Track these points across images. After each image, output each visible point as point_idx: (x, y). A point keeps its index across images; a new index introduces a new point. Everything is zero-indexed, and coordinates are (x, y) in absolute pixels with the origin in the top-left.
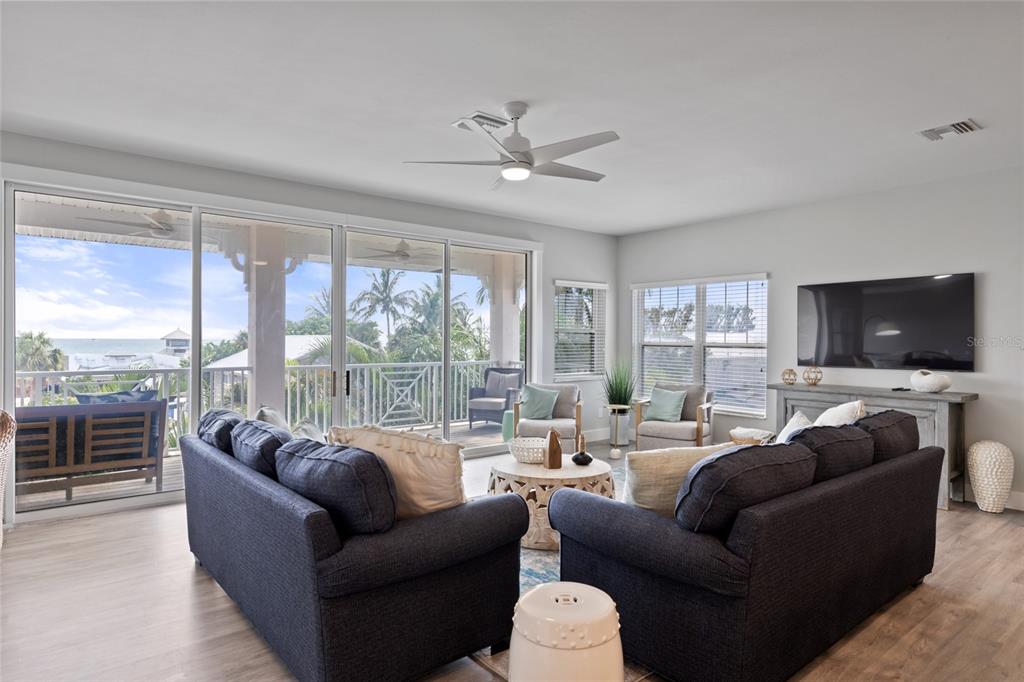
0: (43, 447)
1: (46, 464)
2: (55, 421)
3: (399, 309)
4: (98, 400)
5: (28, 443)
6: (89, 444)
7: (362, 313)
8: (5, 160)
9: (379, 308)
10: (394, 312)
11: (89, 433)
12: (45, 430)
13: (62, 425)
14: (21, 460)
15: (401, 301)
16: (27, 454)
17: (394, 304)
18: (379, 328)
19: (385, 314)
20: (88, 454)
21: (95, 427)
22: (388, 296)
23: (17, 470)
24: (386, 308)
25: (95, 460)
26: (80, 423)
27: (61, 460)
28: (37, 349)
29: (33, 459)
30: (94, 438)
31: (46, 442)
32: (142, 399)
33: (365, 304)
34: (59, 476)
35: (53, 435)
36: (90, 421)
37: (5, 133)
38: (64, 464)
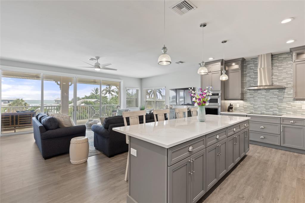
0: (8, 121)
1: (9, 125)
2: (11, 116)
3: (113, 93)
4: (21, 112)
5: (4, 120)
6: (19, 121)
7: (104, 94)
8: (1, 65)
9: (108, 93)
10: (111, 94)
11: (19, 118)
12: (9, 118)
13: (12, 117)
14: (3, 124)
15: (113, 91)
16: (4, 123)
17: (111, 92)
18: (108, 98)
19: (109, 94)
20: (18, 123)
21: (20, 117)
22: (110, 90)
23: (1, 126)
24: (109, 93)
25: (20, 124)
26: (17, 116)
27: (13, 124)
28: (21, 103)
29: (5, 124)
30: (20, 120)
31: (9, 120)
32: (31, 112)
33: (104, 92)
34: (13, 127)
35: (10, 119)
36: (19, 116)
37: (1, 59)
38: (13, 125)
